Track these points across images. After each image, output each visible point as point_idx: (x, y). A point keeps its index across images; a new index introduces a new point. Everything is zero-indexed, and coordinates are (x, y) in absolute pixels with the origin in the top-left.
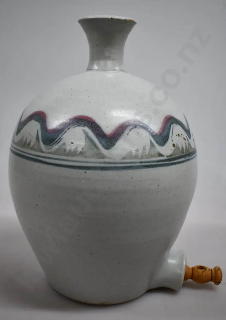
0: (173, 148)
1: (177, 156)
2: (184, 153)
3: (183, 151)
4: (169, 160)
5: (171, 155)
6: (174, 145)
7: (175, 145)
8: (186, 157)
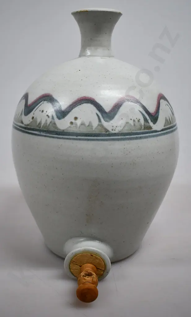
0: (31, 120)
1: (32, 127)
2: (40, 127)
3: (39, 126)
4: (25, 128)
5: (28, 125)
6: (33, 118)
7: (35, 118)
8: (41, 132)
